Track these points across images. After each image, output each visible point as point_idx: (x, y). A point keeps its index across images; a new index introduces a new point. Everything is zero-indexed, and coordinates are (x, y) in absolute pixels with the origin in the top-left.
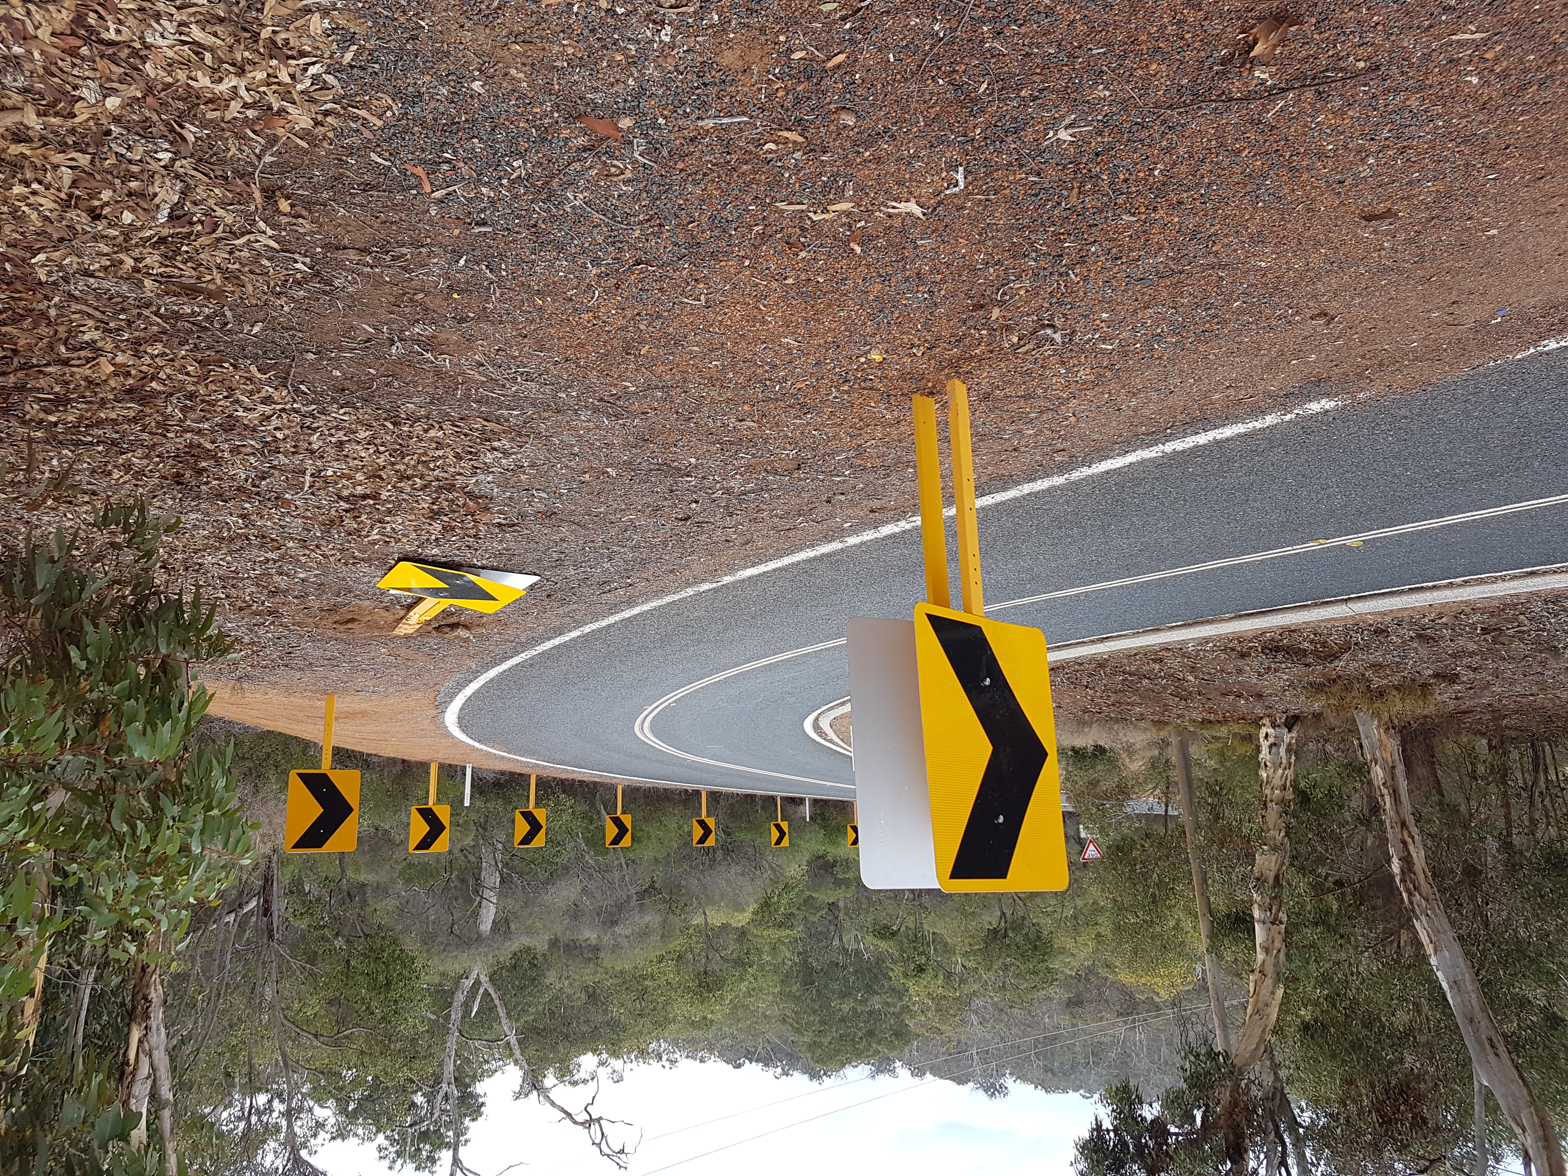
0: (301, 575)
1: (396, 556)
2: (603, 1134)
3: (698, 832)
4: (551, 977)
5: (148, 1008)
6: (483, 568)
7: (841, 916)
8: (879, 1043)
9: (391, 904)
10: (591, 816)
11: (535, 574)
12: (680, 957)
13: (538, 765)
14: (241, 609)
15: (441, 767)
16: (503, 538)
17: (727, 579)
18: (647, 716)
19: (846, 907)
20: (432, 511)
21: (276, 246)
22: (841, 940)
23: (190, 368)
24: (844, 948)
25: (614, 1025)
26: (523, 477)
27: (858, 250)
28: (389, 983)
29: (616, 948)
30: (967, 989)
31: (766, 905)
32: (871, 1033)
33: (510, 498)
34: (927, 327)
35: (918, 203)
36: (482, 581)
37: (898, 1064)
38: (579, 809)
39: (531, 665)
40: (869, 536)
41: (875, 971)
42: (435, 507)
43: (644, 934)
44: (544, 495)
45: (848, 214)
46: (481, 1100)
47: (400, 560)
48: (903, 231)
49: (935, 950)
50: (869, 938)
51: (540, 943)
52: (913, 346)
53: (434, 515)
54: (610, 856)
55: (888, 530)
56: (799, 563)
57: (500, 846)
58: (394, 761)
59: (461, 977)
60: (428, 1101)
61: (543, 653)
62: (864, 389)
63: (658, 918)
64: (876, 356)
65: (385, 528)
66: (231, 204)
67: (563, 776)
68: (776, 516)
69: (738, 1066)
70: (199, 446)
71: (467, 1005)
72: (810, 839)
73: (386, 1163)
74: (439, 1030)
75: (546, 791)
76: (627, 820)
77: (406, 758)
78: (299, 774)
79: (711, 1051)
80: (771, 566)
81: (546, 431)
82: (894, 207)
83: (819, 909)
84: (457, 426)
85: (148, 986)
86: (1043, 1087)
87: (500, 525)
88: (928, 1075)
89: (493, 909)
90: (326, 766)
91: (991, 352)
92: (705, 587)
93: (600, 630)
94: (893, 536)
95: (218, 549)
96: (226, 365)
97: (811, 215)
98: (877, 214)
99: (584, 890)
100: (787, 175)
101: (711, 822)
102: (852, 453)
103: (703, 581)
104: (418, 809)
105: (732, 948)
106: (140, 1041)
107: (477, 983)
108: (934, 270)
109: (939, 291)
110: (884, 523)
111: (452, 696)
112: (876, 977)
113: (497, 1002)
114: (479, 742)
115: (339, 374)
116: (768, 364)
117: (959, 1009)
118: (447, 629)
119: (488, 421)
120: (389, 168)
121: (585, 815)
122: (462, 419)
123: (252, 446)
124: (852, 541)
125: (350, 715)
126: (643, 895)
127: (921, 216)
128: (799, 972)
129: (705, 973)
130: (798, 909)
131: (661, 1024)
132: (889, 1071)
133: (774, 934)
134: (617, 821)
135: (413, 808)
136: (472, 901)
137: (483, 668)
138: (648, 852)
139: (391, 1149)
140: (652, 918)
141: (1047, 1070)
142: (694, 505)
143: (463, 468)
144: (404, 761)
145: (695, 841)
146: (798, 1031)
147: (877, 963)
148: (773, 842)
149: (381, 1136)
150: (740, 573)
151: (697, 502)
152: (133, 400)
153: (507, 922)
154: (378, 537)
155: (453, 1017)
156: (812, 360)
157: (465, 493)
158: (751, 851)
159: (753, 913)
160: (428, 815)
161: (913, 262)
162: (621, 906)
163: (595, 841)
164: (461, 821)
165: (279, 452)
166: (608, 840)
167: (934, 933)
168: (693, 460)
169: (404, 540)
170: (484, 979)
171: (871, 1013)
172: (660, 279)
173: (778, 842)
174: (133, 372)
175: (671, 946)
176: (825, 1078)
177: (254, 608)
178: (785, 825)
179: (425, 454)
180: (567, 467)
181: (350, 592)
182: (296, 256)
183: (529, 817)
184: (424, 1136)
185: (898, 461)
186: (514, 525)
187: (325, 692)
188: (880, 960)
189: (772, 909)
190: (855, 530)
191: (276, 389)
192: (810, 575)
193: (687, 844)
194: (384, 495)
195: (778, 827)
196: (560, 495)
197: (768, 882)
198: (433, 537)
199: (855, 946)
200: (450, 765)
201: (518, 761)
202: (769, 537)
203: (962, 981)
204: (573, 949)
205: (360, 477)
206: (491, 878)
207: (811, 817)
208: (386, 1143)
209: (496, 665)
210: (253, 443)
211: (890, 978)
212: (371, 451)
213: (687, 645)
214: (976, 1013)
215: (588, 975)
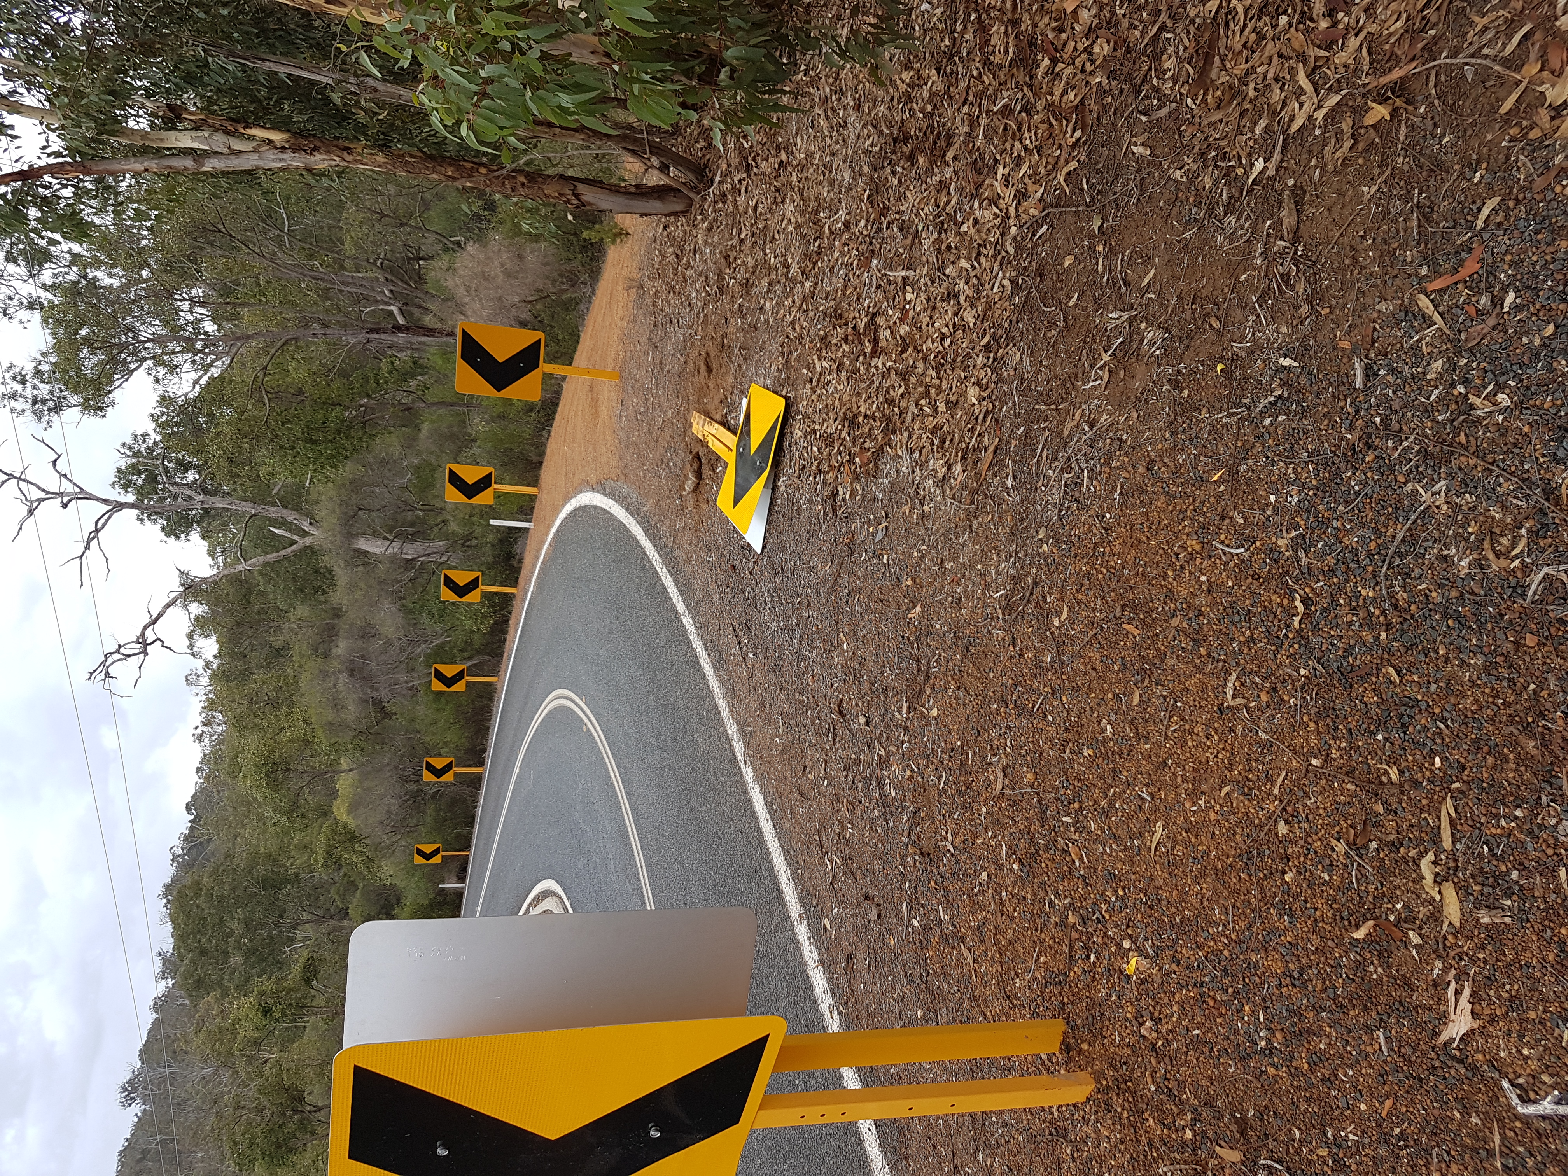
0: (768, 305)
1: (792, 395)
2: (129, 656)
3: (439, 763)
4: (302, 610)
5: (305, 151)
6: (773, 490)
7: (333, 923)
8: (192, 961)
9: (396, 450)
10: (467, 649)
11: (764, 548)
12: (307, 743)
13: (526, 594)
14: (727, 257)
15: (532, 498)
16: (815, 503)
17: (748, 774)
18: (573, 701)
19: (343, 928)
20: (855, 416)
21: (1295, 127)
22: (308, 921)
23: (1072, 95)
24: (297, 924)
25: (245, 675)
26: (906, 509)
27: (1360, 934)
28: (313, 442)
29: (325, 674)
30: (240, 1064)
31: (352, 837)
32: (203, 952)
33: (875, 500)
34: (1197, 1044)
35: (1471, 1033)
36: (758, 489)
37: (170, 982)
38: (476, 637)
39: (643, 568)
40: (809, 953)
41: (270, 959)
42: (861, 419)
43: (337, 705)
44: (879, 537)
45: (1436, 916)
46: (183, 536)
47: (787, 399)
48: (1403, 1008)
49: (287, 1028)
50: (306, 954)
51: (339, 596)
52: (1157, 1021)
53: (851, 421)
54: (422, 670)
55: (819, 980)
56: (769, 860)
57: (444, 559)
58: (542, 454)
59: (312, 518)
60: (187, 484)
61: (659, 578)
62: (1071, 947)
63: (350, 718)
64: (1133, 964)
65: (829, 374)
66: (1370, 53)
67: (512, 622)
68: (843, 828)
69: (188, 808)
70: (950, 145)
71: (283, 523)
72: (419, 888)
73: (129, 440)
74: (261, 495)
75: (497, 605)
76: (460, 686)
77: (545, 464)
78: (539, 340)
79: (207, 778)
80: (767, 827)
81: (980, 525)
82: (1458, 993)
83: (343, 897)
84: (985, 418)
85: (328, 152)
86: (126, 1148)
87: (835, 495)
88: (155, 1016)
89: (378, 551)
90: (546, 367)
91: (1150, 1144)
92: (738, 747)
93: (685, 634)
94: (808, 985)
95: (803, 213)
96: (1078, 134)
97: (1431, 856)
98: (1439, 964)
99: (389, 643)
100: (1518, 813)
101: (448, 777)
102: (949, 929)
103: (747, 744)
104: (491, 474)
105: (310, 799)
106: (270, 142)
107: (305, 534)
108: (1317, 1059)
109: (1273, 1065)
110: (830, 974)
111: (611, 495)
112: (263, 960)
113: (283, 552)
114: (557, 531)
115: (1066, 264)
116: (1111, 805)
117: (219, 1054)
118: (695, 466)
119: (995, 452)
120: (1471, 226)
121: (469, 644)
122: (997, 421)
123: (949, 201)
124: (802, 932)
125: (594, 403)
126: (378, 704)
127: (1444, 1037)
128: (278, 874)
129: (288, 770)
130: (345, 875)
131: (239, 724)
132: (164, 973)
133: (320, 847)
134: (460, 676)
135: (492, 469)
136: (390, 532)
137: (643, 518)
138: (423, 710)
139: (143, 446)
140: (352, 711)
141: (145, 1153)
142: (862, 720)
143: (920, 437)
144: (541, 463)
145: (430, 760)
146: (215, 871)
147: (278, 962)
148: (419, 846)
149: (159, 438)
150: (757, 788)
151: (867, 723)
152: (1018, 51)
153: (366, 564)
154: (819, 369)
155: (271, 509)
156: (1122, 868)
157: (882, 447)
158: (413, 822)
159: (346, 823)
160: (485, 483)
161: (1334, 1024)
162: (368, 680)
163: (441, 654)
164: (474, 519)
165: (940, 233)
166: (441, 667)
167: (305, 1027)
168: (935, 712)
169: (814, 397)
170: (308, 540)
171: (226, 953)
172: (1271, 636)
173: (420, 852)
174: (1064, 36)
175: (319, 732)
176: (165, 901)
177: (728, 271)
178: (437, 859)
179: (940, 391)
180: (922, 557)
181: (746, 359)
182: (1277, 156)
183: (473, 585)
184: (152, 479)
185: (936, 995)
186: (834, 511)
187: (622, 370)
188: (281, 965)
189: (347, 844)
190: (817, 933)
191: (1040, 201)
192: (750, 877)
193: (428, 753)
194: (878, 362)
195: (436, 852)
196: (879, 557)
197: (378, 840)
198: (817, 427)
199: (299, 937)
200: (533, 508)
201: (533, 573)
202: (811, 820)
203: (250, 1058)
204: (330, 633)
205: (904, 329)
206: (411, 551)
207: (443, 889)
208: (150, 443)
209: (646, 531)
210: (953, 202)
211: (260, 976)
212: (945, 330)
213: (660, 734)
214: (215, 1073)
215: (300, 648)
